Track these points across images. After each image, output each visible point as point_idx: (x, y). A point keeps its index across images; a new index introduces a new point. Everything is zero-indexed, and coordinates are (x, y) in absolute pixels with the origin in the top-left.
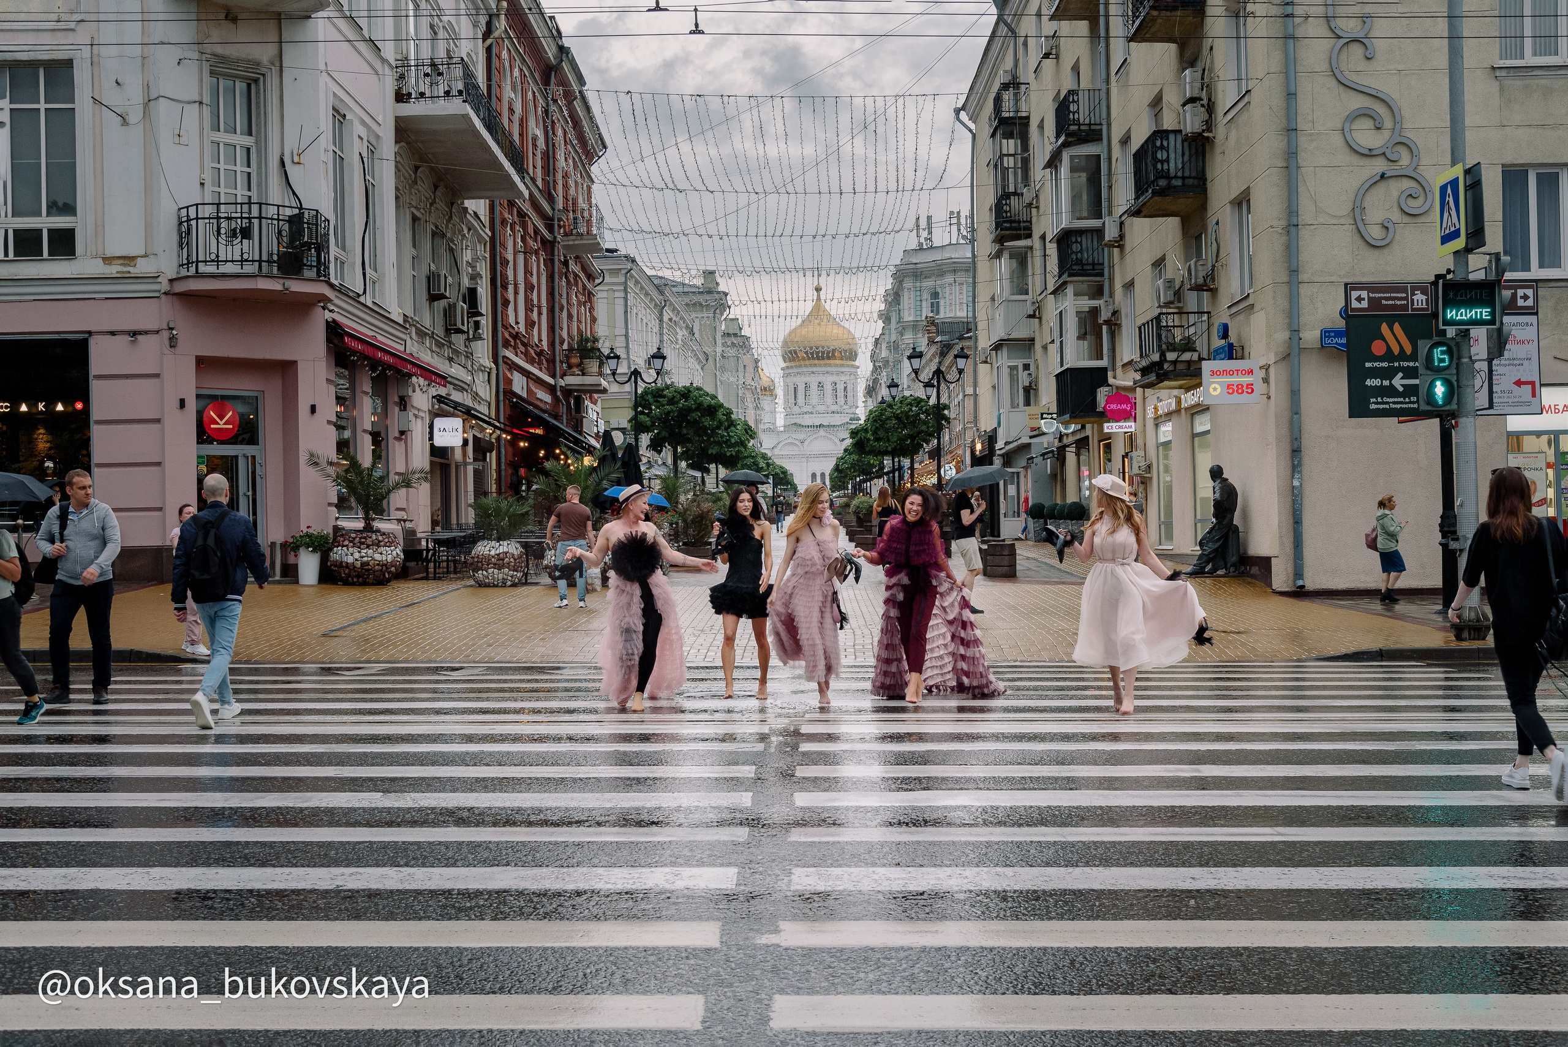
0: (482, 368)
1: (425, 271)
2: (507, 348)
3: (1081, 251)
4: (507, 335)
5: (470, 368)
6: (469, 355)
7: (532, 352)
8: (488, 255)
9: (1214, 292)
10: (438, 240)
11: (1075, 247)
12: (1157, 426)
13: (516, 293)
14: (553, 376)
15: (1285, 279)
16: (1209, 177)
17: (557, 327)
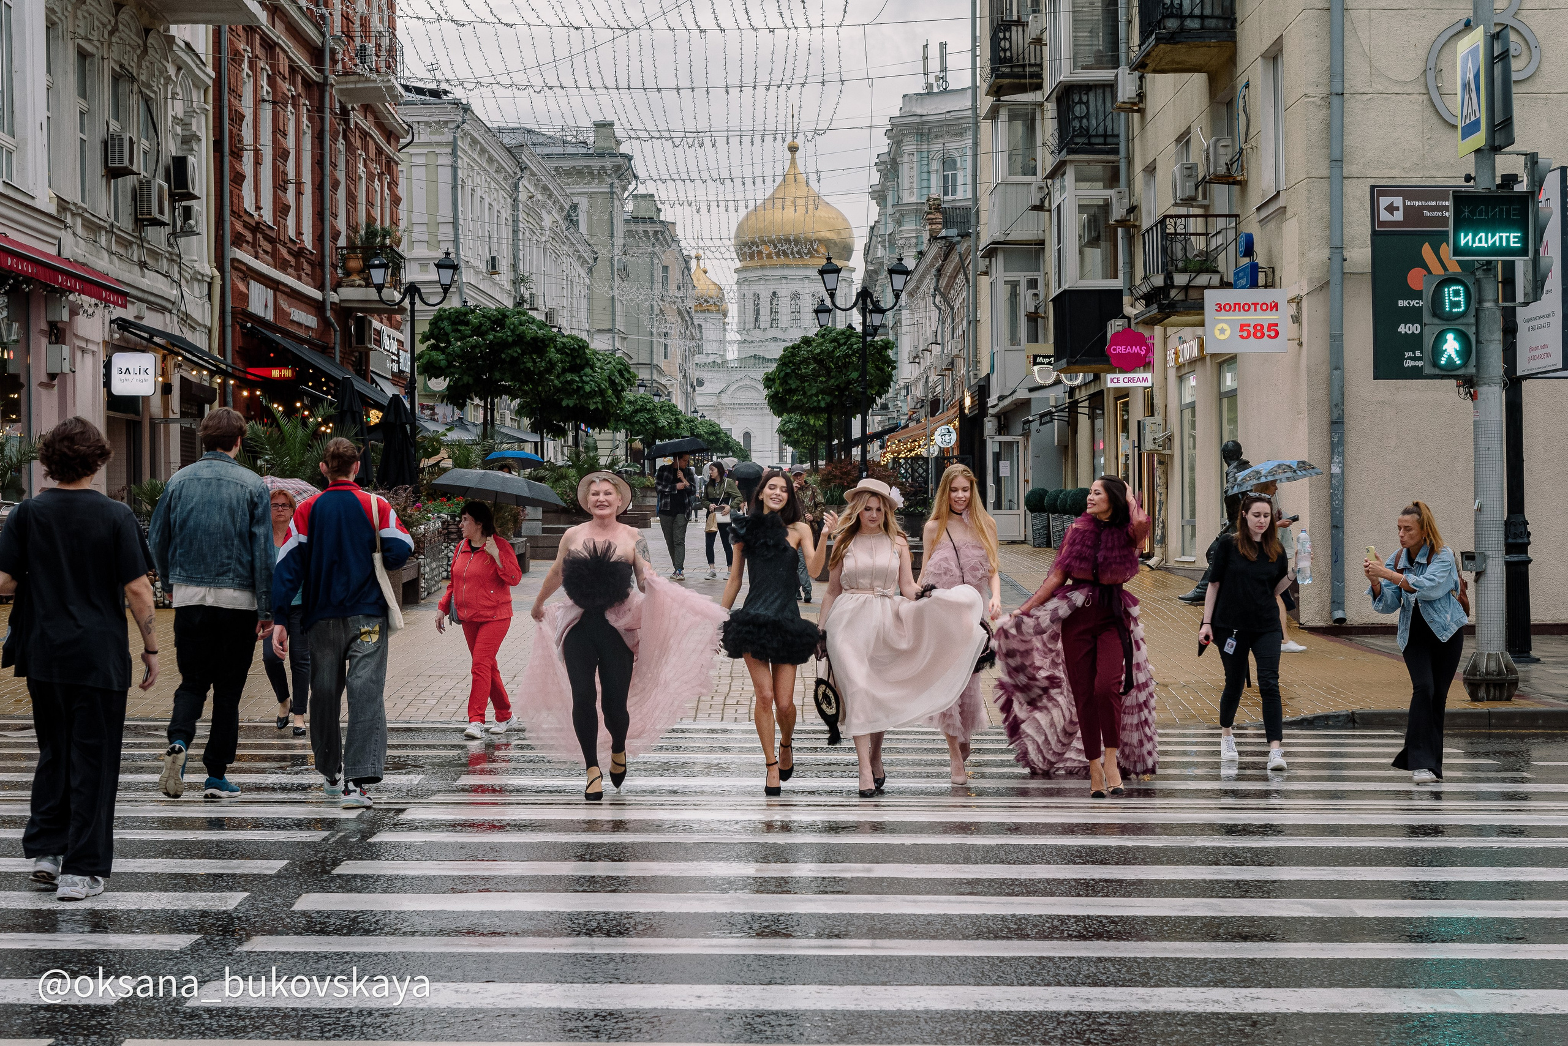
0: (197, 278)
1: (100, 133)
2: (239, 247)
3: (1087, 116)
4: (239, 227)
5: (176, 276)
6: (175, 259)
7: (284, 252)
8: (210, 107)
9: (1242, 184)
10: (124, 87)
11: (1078, 110)
12: (1181, 379)
13: (257, 163)
14: (321, 287)
15: (1325, 173)
16: (1239, 16)
17: (327, 213)
